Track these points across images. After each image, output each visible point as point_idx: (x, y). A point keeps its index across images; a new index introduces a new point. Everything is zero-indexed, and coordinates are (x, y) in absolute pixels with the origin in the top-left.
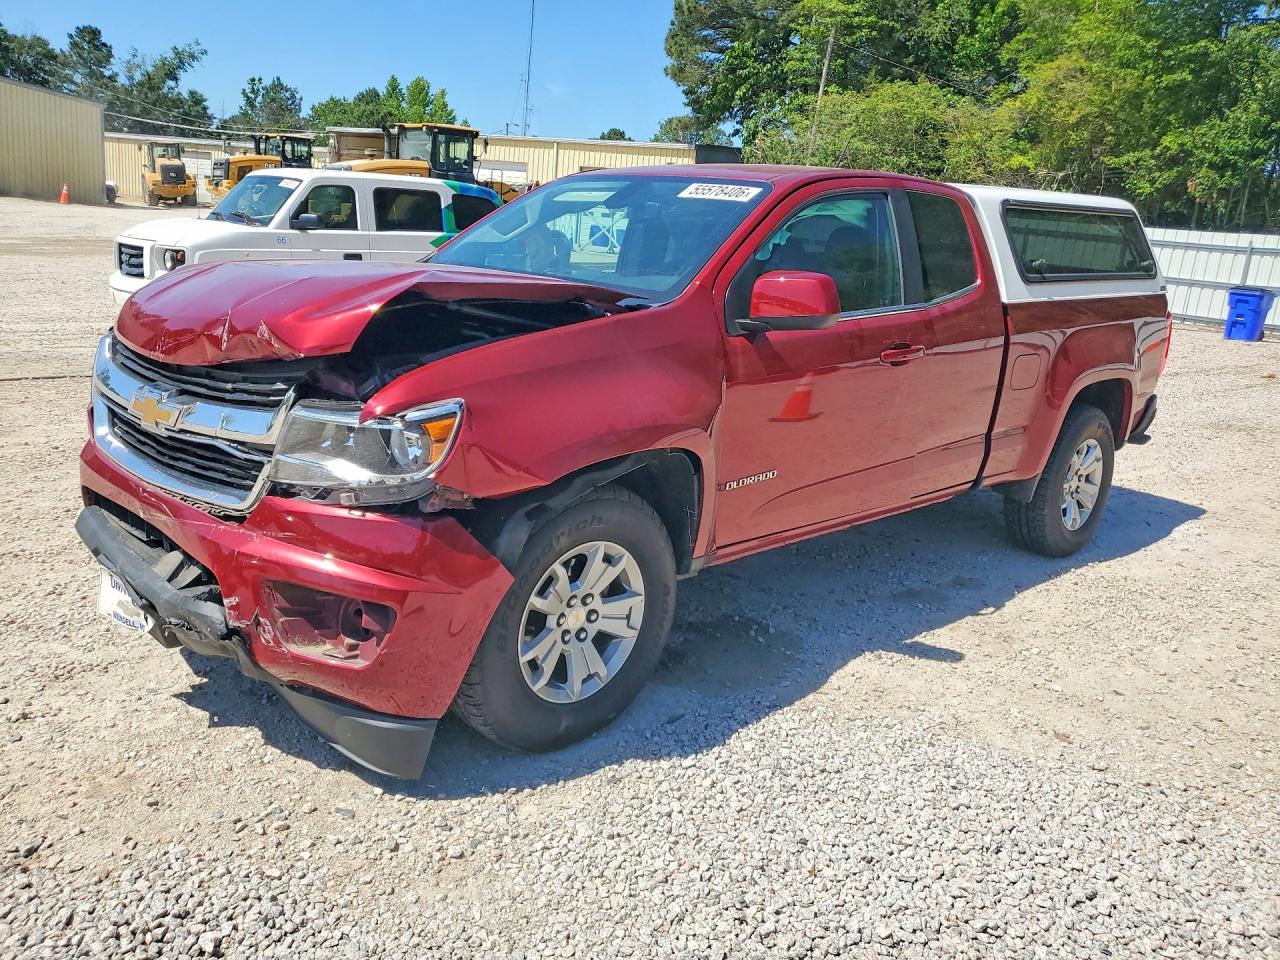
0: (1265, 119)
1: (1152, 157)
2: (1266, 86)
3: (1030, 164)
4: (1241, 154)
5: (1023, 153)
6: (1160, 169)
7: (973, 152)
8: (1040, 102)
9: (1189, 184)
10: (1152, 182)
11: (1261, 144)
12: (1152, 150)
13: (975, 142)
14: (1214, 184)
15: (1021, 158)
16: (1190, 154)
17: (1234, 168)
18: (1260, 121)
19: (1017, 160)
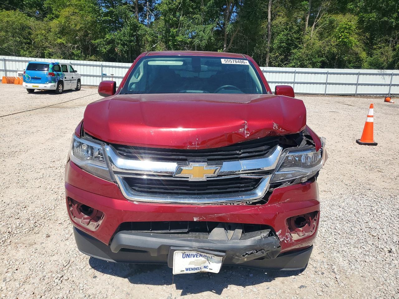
0: (132, 32)
1: (104, 41)
2: (130, 22)
3: (64, 42)
4: (128, 41)
5: (60, 38)
6: (106, 45)
7: (43, 37)
8: (65, 22)
9: (115, 49)
10: (105, 48)
11: (132, 38)
12: (103, 39)
13: (43, 34)
14: (123, 49)
15: (61, 40)
16: (114, 41)
17: (126, 45)
18: (131, 32)
19: (59, 41)
